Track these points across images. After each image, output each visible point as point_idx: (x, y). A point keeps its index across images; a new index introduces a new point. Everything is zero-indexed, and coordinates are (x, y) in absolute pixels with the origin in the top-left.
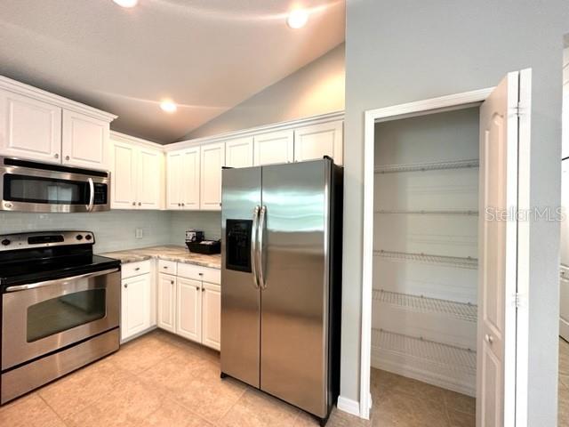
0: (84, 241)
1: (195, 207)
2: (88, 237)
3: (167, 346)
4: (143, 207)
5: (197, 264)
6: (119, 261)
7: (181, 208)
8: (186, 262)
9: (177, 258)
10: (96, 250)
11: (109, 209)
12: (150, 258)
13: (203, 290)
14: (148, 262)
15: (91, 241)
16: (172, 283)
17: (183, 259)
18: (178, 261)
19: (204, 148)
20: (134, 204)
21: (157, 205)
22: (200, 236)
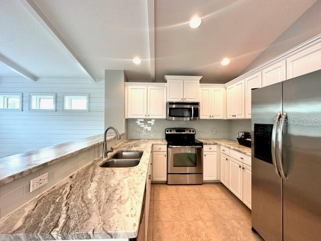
0: (192, 133)
1: (242, 117)
2: (193, 131)
3: (224, 194)
4: (214, 118)
5: (240, 151)
6: (202, 143)
7: (234, 118)
8: (234, 149)
9: (229, 146)
11: (199, 119)
12: (216, 144)
13: (243, 168)
14: (215, 146)
15: (194, 133)
16: (227, 159)
17: (232, 147)
18: (229, 148)
19: (247, 79)
20: (210, 116)
21: (221, 117)
22: (247, 135)
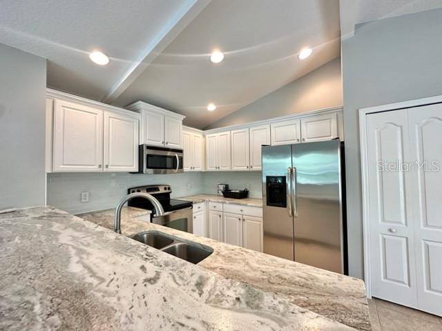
1: (227, 169)
4: (195, 170)
5: (239, 204)
6: (192, 203)
7: (218, 170)
8: (230, 203)
9: (223, 201)
10: (172, 196)
11: (183, 172)
12: (204, 201)
13: (243, 220)
14: (204, 204)
15: (168, 191)
16: (220, 216)
17: (227, 201)
18: (224, 203)
19: (233, 132)
20: (191, 168)
21: (201, 168)
22: (227, 187)
